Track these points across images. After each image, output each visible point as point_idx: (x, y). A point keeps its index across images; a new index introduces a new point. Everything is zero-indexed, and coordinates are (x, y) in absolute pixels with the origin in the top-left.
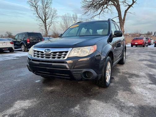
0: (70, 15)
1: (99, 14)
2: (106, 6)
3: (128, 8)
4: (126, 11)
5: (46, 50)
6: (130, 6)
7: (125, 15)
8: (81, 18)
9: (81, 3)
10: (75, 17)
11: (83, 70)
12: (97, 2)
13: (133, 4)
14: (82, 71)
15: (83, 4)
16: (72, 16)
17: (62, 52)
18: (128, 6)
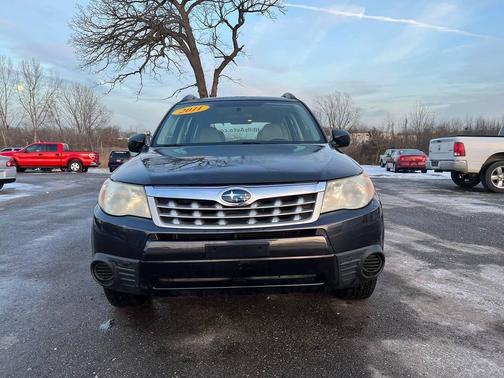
0: (10, 63)
1: (140, 72)
2: (159, 47)
3: (224, 65)
4: (218, 72)
5: (232, 195)
6: (228, 59)
7: (216, 82)
8: (57, 79)
9: (70, 26)
10: (32, 70)
11: (365, 250)
12: (128, 31)
13: (234, 54)
14: (362, 253)
15: (79, 29)
16: (16, 66)
17: (295, 198)
18: (223, 59)
